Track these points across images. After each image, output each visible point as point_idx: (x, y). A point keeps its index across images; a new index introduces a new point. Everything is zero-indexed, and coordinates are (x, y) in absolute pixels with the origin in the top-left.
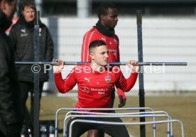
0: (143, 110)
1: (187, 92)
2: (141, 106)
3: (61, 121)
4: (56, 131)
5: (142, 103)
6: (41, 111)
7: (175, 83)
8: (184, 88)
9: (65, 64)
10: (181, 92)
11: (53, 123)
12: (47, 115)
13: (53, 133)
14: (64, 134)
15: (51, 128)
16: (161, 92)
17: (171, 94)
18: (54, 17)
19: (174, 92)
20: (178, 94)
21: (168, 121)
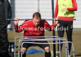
0: (55, 37)
2: (53, 36)
4: (15, 47)
14: (19, 48)
21: (66, 42)
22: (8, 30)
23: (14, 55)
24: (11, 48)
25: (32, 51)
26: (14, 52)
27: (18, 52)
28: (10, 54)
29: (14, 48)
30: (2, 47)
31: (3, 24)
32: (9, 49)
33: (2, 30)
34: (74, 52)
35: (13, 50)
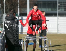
0: (42, 37)
1: (51, 33)
3: (24, 39)
6: (19, 37)
8: (51, 32)
10: (50, 33)
11: (22, 40)
12: (20, 38)
13: (22, 42)
14: (24, 42)
15: (21, 41)
18: (22, 17)
20: (49, 33)
21: (47, 39)
22: (20, 33)
23: (22, 45)
24: (21, 42)
26: (22, 44)
28: (21, 45)
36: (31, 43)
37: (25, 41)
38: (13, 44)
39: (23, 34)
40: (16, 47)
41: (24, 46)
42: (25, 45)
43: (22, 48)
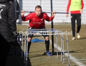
0: (53, 30)
1: (67, 23)
2: (52, 28)
5: (52, 27)
7: (63, 20)
8: (66, 22)
9: (25, 12)
10: (65, 23)
14: (25, 38)
15: (20, 36)
16: (58, 23)
17: (62, 24)
19: (63, 23)
20: (64, 24)
22: (17, 24)
23: (21, 43)
25: (36, 41)
26: (21, 41)
27: (24, 41)
29: (21, 38)
30: (12, 37)
31: (13, 19)
32: (18, 39)
33: (12, 24)
34: (68, 41)
35: (20, 39)
36: (36, 39)
37: (27, 37)
38: (8, 42)
39: (23, 24)
40: (12, 46)
41: (24, 44)
42: (26, 43)
43: (22, 47)
